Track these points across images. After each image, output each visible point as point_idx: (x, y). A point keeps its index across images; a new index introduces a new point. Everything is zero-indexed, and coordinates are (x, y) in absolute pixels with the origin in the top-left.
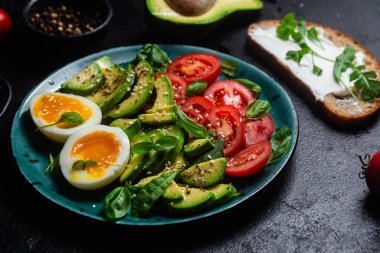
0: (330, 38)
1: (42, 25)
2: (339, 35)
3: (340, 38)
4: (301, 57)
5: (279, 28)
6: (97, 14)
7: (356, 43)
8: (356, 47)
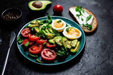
0: (87, 12)
1: (6, 18)
2: (89, 11)
3: (89, 12)
4: (79, 16)
5: (76, 9)
6: (18, 13)
7: (93, 14)
8: (92, 15)
